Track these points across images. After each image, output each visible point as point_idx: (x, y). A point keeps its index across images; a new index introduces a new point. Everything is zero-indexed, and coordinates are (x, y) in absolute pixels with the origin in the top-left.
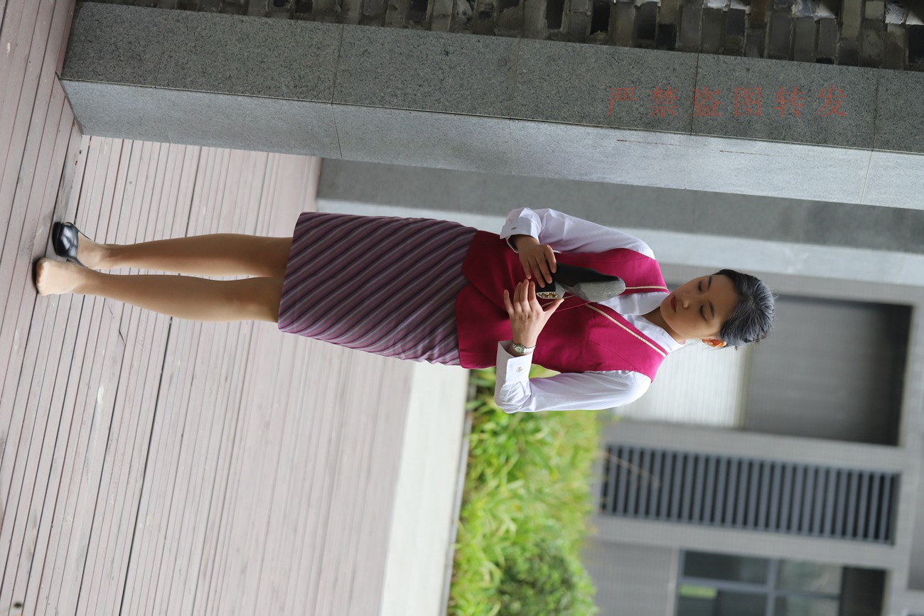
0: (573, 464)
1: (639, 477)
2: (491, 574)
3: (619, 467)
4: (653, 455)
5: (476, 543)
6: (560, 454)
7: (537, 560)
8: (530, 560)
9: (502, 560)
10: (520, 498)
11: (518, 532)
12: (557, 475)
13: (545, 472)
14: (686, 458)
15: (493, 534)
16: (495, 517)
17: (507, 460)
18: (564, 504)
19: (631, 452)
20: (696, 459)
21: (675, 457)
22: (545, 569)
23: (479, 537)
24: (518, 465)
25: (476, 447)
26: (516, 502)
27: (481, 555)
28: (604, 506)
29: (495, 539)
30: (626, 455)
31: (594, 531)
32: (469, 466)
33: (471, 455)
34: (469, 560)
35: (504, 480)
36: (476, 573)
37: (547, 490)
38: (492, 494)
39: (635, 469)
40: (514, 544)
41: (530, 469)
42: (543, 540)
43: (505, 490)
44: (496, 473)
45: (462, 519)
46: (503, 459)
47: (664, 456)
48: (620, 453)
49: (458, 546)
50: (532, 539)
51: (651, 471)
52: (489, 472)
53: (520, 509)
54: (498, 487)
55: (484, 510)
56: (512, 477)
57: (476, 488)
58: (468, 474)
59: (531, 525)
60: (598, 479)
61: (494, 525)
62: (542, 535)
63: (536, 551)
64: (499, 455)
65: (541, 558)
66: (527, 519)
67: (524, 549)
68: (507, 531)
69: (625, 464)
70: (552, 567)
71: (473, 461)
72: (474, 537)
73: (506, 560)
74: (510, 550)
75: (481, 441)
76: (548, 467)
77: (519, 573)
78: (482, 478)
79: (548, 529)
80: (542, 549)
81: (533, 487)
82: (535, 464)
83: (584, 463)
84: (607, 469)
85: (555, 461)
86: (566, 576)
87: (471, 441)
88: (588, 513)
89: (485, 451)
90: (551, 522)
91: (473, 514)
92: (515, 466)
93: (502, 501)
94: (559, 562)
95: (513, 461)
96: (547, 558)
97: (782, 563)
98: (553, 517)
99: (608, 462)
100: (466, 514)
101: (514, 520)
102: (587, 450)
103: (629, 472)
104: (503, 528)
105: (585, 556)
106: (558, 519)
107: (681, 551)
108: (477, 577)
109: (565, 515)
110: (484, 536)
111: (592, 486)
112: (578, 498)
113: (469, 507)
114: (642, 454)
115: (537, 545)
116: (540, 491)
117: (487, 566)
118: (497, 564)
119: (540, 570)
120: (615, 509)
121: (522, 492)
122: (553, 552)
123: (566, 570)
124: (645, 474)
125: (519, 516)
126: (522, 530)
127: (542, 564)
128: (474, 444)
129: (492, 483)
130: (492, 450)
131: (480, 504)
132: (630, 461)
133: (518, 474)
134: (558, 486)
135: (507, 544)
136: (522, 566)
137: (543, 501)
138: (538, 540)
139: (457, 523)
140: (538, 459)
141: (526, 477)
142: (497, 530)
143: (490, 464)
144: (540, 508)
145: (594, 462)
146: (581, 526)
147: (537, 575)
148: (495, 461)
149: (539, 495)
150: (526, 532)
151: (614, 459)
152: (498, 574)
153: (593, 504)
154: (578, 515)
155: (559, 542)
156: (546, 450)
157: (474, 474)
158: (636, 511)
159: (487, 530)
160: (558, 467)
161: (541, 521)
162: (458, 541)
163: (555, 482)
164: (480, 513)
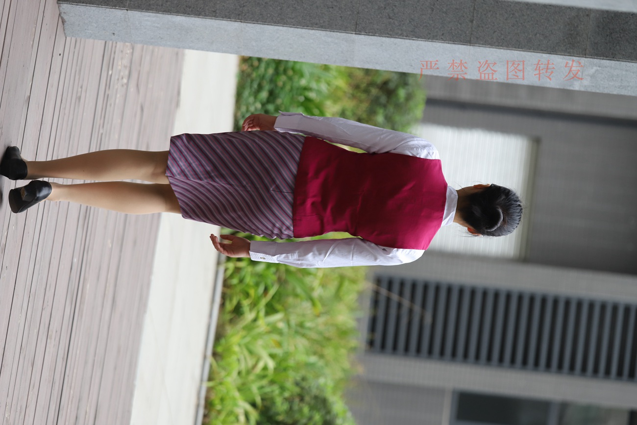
0: (338, 296)
1: (411, 311)
2: (247, 415)
3: (388, 300)
4: (426, 287)
5: (231, 381)
6: (323, 285)
7: (297, 400)
8: (290, 400)
9: (258, 400)
10: (280, 333)
11: (276, 369)
12: (320, 308)
13: (307, 305)
14: (461, 291)
15: (249, 372)
16: (251, 352)
17: (266, 290)
18: (328, 339)
19: (402, 284)
20: (473, 292)
21: (449, 289)
22: (306, 410)
23: (234, 374)
24: (278, 297)
25: (231, 276)
26: (276, 337)
27: (237, 394)
28: (371, 343)
29: (252, 377)
30: (396, 287)
31: (360, 370)
32: (224, 297)
33: (226, 284)
34: (222, 400)
35: (262, 313)
36: (231, 413)
37: (308, 324)
38: (250, 328)
39: (406, 303)
40: (272, 382)
41: (291, 300)
42: (304, 379)
43: (263, 324)
44: (254, 305)
45: (215, 354)
46: (261, 289)
47: (438, 288)
48: (390, 285)
49: (211, 384)
50: (292, 377)
51: (424, 306)
52: (246, 303)
53: (279, 344)
54: (255, 320)
55: (239, 345)
56: (271, 309)
57: (231, 321)
58: (223, 305)
59: (291, 363)
60: (365, 313)
61: (251, 363)
62: (303, 372)
63: (297, 390)
64: (257, 285)
65: (302, 399)
66: (287, 354)
67: (283, 389)
68: (265, 368)
69: (395, 297)
70: (312, 408)
71: (228, 291)
72: (228, 374)
73: (263, 399)
74: (268, 390)
75: (237, 270)
76: (311, 299)
77: (278, 414)
78: (238, 311)
79: (308, 365)
80: (302, 388)
81: (294, 320)
82: (296, 296)
83: (350, 296)
84: (376, 303)
85: (317, 292)
86: (328, 417)
87: (226, 270)
88: (354, 349)
89: (241, 281)
90: (313, 359)
91: (228, 350)
92: (273, 297)
93: (260, 335)
94: (321, 403)
95: (272, 292)
96: (307, 398)
97: (564, 406)
98: (315, 353)
99: (377, 293)
100: (219, 349)
101: (272, 356)
102: (354, 281)
103: (400, 305)
104: (261, 365)
105: (350, 397)
106: (322, 356)
107: (454, 392)
108: (232, 418)
109: (329, 351)
110: (239, 373)
111: (358, 320)
112: (343, 333)
113: (223, 341)
114: (414, 286)
115: (297, 384)
116: (301, 325)
117: (242, 406)
118: (254, 405)
119: (300, 410)
120: (383, 346)
121: (281, 325)
122: (314, 391)
123: (328, 412)
124: (417, 308)
125: (279, 351)
126: (281, 368)
127: (301, 405)
128: (229, 272)
129: (249, 316)
130: (249, 280)
131: (235, 338)
132: (401, 294)
133: (278, 306)
134: (321, 320)
135: (264, 382)
136: (281, 406)
137: (304, 335)
138: (298, 379)
139: (210, 359)
140: (299, 290)
141: (286, 309)
142: (254, 366)
143: (247, 295)
144: (302, 343)
145: (361, 294)
146: (346, 365)
147: (297, 416)
148: (252, 292)
149: (300, 329)
150: (285, 369)
151: (384, 292)
152: (254, 415)
153: (358, 340)
154: (343, 351)
155: (322, 381)
156: (308, 280)
157: (229, 306)
158: (407, 349)
159: (243, 367)
160: (321, 299)
161: (302, 358)
162: (210, 379)
163: (318, 316)
164: (236, 349)
